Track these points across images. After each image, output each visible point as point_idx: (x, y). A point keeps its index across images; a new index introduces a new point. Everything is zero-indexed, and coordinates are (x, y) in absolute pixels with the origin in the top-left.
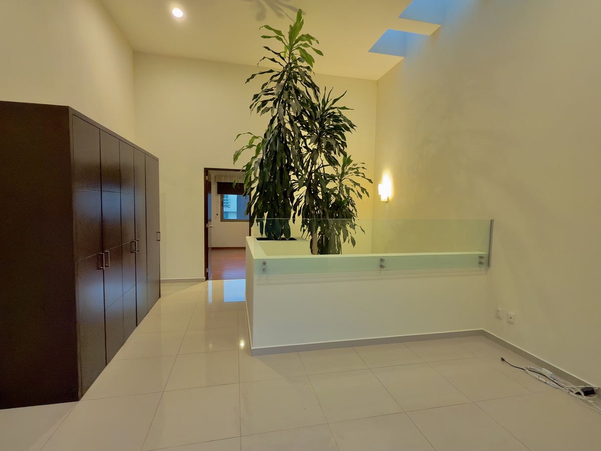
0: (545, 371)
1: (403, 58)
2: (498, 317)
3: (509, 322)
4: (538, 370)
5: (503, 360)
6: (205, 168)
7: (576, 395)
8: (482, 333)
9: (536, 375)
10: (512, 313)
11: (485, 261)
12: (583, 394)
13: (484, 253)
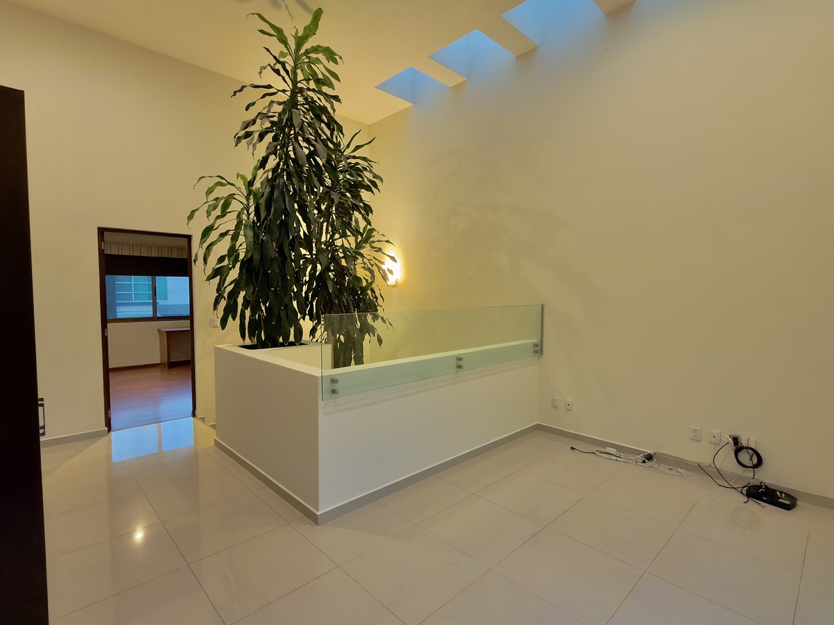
0: (609, 450)
1: (411, 104)
2: (555, 407)
3: (569, 410)
4: (604, 450)
5: (572, 448)
6: (99, 228)
7: (643, 464)
8: (538, 428)
9: (608, 456)
10: (569, 400)
11: (538, 349)
12: (646, 461)
13: (535, 341)
